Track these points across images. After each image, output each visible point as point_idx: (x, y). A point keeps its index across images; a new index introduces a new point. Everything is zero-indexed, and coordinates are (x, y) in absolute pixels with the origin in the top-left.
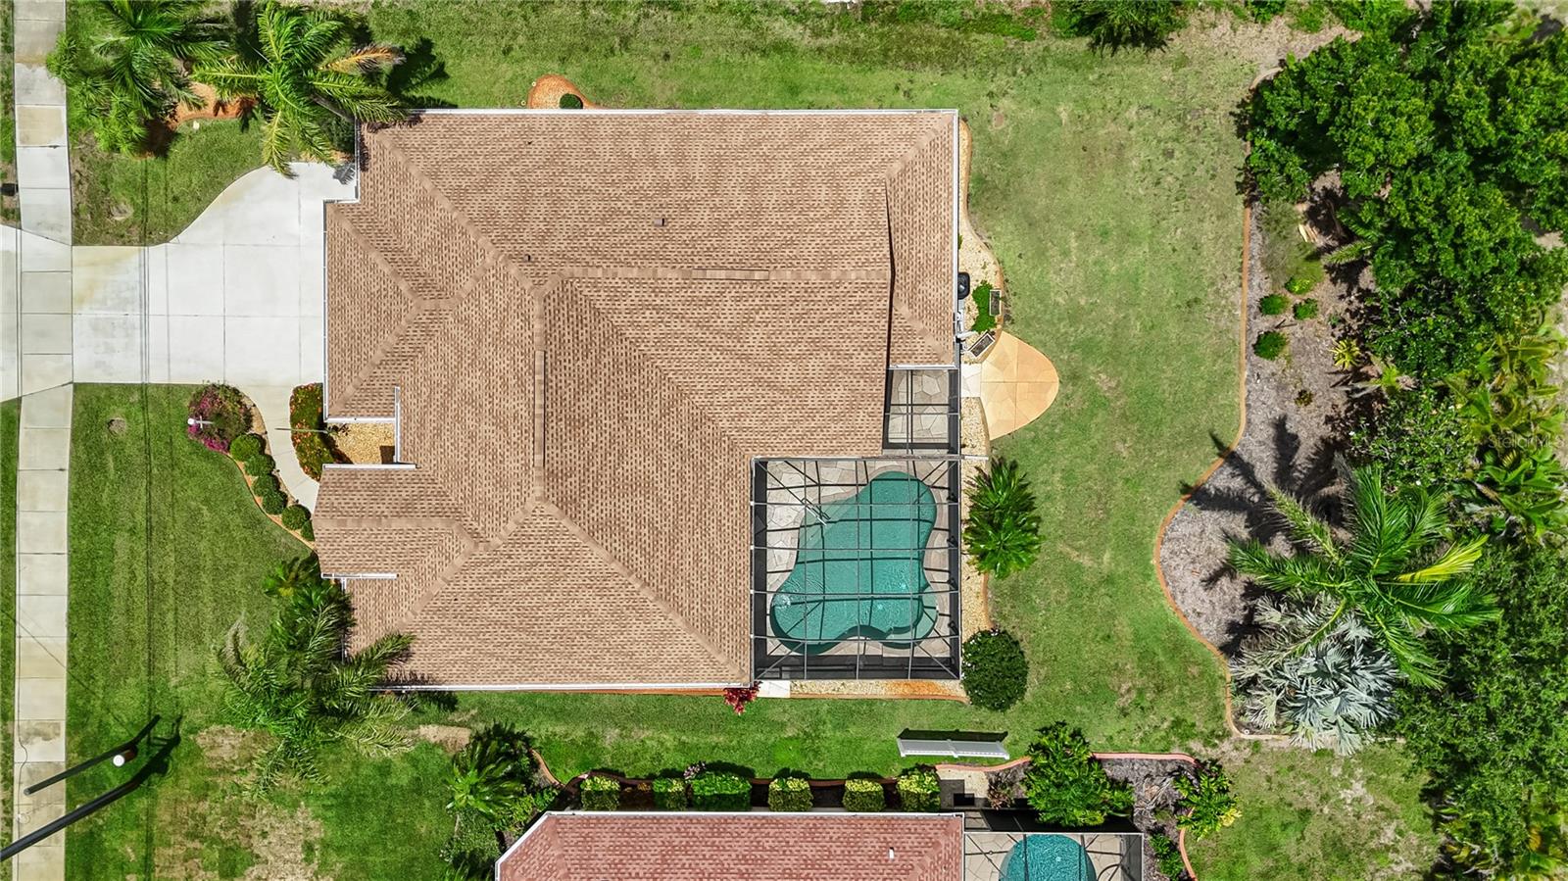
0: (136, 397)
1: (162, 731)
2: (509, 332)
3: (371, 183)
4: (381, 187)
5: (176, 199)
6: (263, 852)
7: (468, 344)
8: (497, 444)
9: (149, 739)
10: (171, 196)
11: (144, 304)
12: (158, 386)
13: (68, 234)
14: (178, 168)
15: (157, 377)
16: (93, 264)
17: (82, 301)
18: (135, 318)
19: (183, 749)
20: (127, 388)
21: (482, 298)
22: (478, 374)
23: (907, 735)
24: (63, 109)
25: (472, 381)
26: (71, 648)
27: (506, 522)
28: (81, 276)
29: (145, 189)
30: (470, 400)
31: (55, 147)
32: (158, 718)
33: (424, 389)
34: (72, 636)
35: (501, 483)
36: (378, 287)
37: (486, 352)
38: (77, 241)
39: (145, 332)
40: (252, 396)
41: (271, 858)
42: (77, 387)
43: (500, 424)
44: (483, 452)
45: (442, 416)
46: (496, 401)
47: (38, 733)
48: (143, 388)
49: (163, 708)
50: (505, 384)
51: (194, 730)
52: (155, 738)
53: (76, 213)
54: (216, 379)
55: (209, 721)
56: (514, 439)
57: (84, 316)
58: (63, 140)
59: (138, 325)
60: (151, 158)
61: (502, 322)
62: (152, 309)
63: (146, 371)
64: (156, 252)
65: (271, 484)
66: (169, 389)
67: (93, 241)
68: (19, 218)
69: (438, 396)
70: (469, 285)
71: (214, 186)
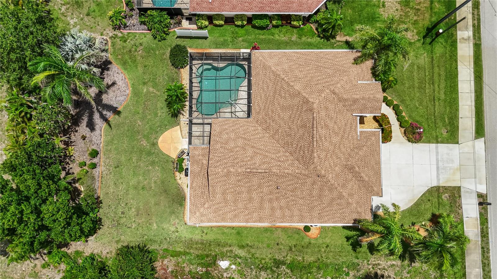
0: (439, 140)
1: (428, 40)
2: (324, 153)
3: (368, 202)
4: (365, 201)
5: (429, 200)
6: (397, 5)
7: (337, 151)
8: (328, 120)
9: (432, 38)
10: (431, 201)
11: (438, 168)
12: (433, 143)
13: (462, 190)
14: (429, 210)
15: (433, 146)
16: (454, 180)
17: (457, 169)
18: (440, 164)
19: (422, 35)
20: (442, 142)
21: (333, 164)
22: (333, 141)
23: (206, 38)
24: (465, 229)
25: (335, 139)
26: (457, 65)
27: (325, 97)
28: (458, 176)
29: (439, 203)
30: (337, 134)
31: (467, 217)
32: (430, 44)
33: (350, 138)
34: (457, 68)
35: (327, 108)
36: (365, 169)
37: (331, 148)
38: (459, 188)
39: (437, 160)
40: (404, 140)
41: (395, 3)
42: (458, 143)
43: (326, 126)
44: (332, 118)
45: (345, 130)
46: (328, 133)
47: (466, 40)
48: (437, 142)
49: (428, 47)
50: (325, 138)
51: (419, 40)
52: (430, 38)
53: (460, 196)
54: (415, 145)
55: (414, 43)
56: (322, 121)
57: (456, 164)
58: (465, 219)
59: (439, 162)
60: (437, 213)
61: (326, 157)
62: (435, 166)
63: (437, 148)
64: (435, 184)
65: (398, 113)
66: (429, 142)
67: (454, 188)
68: (477, 195)
69: (346, 136)
70: (337, 168)
71: (417, 204)
